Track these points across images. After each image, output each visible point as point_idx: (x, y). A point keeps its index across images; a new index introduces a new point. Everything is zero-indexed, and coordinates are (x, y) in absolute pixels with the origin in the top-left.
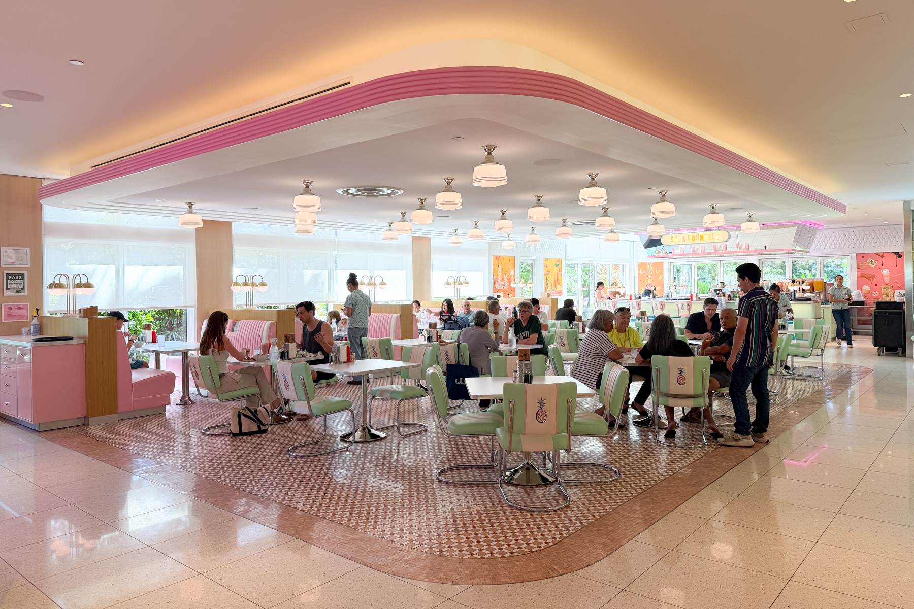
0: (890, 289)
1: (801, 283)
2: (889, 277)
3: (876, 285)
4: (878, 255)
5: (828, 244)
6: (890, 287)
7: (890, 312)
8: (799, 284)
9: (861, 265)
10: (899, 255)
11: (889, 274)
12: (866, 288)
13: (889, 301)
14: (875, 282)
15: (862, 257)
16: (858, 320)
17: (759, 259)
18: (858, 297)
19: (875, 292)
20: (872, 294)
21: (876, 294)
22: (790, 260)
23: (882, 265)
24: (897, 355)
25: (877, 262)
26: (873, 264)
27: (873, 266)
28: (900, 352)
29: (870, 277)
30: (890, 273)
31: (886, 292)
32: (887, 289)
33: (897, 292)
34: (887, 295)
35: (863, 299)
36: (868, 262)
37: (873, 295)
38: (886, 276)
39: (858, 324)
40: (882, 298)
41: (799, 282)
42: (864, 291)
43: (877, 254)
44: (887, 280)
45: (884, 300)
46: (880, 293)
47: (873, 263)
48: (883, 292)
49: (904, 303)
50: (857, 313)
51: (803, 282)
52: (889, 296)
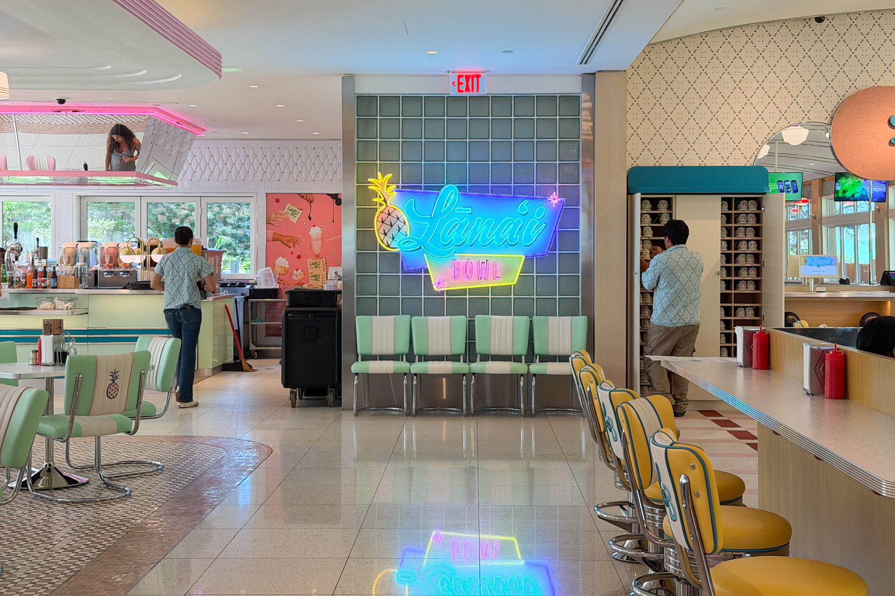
0: (321, 265)
1: (148, 248)
2: (320, 242)
3: (299, 257)
4: (303, 197)
5: (216, 171)
6: (321, 262)
7: (314, 312)
8: (145, 250)
9: (273, 215)
10: (336, 199)
11: (320, 236)
12: (282, 262)
13: (320, 288)
14: (297, 250)
15: (275, 201)
16: (268, 327)
17: (80, 197)
18: (266, 281)
19: (297, 270)
20: (291, 274)
21: (298, 276)
22: (145, 201)
23: (310, 218)
24: (325, 404)
25: (301, 212)
26: (293, 215)
27: (294, 220)
28: (330, 397)
29: (289, 241)
30: (322, 234)
31: (316, 271)
32: (316, 265)
33: (332, 270)
34: (316, 277)
35: (275, 285)
36: (285, 210)
37: (294, 277)
38: (317, 239)
39: (267, 335)
40: (308, 283)
41: (145, 247)
42: (278, 270)
43: (301, 195)
44: (317, 248)
45: (311, 288)
46: (305, 272)
47: (294, 213)
48: (310, 270)
49: (340, 292)
50: (266, 313)
51: (153, 247)
52: (320, 279)
